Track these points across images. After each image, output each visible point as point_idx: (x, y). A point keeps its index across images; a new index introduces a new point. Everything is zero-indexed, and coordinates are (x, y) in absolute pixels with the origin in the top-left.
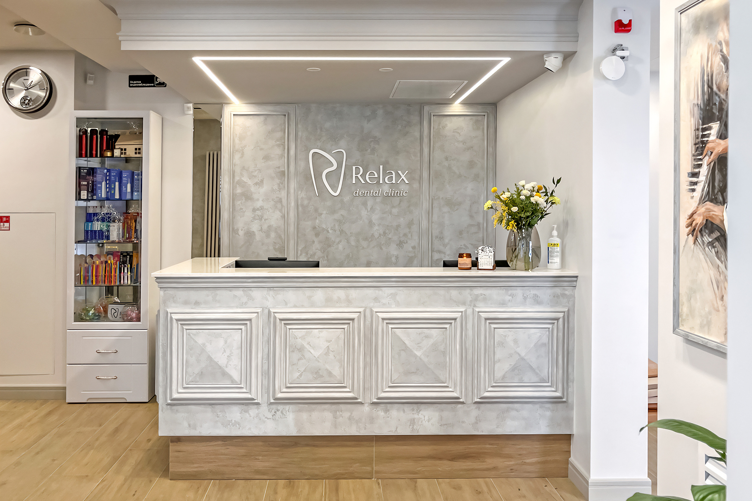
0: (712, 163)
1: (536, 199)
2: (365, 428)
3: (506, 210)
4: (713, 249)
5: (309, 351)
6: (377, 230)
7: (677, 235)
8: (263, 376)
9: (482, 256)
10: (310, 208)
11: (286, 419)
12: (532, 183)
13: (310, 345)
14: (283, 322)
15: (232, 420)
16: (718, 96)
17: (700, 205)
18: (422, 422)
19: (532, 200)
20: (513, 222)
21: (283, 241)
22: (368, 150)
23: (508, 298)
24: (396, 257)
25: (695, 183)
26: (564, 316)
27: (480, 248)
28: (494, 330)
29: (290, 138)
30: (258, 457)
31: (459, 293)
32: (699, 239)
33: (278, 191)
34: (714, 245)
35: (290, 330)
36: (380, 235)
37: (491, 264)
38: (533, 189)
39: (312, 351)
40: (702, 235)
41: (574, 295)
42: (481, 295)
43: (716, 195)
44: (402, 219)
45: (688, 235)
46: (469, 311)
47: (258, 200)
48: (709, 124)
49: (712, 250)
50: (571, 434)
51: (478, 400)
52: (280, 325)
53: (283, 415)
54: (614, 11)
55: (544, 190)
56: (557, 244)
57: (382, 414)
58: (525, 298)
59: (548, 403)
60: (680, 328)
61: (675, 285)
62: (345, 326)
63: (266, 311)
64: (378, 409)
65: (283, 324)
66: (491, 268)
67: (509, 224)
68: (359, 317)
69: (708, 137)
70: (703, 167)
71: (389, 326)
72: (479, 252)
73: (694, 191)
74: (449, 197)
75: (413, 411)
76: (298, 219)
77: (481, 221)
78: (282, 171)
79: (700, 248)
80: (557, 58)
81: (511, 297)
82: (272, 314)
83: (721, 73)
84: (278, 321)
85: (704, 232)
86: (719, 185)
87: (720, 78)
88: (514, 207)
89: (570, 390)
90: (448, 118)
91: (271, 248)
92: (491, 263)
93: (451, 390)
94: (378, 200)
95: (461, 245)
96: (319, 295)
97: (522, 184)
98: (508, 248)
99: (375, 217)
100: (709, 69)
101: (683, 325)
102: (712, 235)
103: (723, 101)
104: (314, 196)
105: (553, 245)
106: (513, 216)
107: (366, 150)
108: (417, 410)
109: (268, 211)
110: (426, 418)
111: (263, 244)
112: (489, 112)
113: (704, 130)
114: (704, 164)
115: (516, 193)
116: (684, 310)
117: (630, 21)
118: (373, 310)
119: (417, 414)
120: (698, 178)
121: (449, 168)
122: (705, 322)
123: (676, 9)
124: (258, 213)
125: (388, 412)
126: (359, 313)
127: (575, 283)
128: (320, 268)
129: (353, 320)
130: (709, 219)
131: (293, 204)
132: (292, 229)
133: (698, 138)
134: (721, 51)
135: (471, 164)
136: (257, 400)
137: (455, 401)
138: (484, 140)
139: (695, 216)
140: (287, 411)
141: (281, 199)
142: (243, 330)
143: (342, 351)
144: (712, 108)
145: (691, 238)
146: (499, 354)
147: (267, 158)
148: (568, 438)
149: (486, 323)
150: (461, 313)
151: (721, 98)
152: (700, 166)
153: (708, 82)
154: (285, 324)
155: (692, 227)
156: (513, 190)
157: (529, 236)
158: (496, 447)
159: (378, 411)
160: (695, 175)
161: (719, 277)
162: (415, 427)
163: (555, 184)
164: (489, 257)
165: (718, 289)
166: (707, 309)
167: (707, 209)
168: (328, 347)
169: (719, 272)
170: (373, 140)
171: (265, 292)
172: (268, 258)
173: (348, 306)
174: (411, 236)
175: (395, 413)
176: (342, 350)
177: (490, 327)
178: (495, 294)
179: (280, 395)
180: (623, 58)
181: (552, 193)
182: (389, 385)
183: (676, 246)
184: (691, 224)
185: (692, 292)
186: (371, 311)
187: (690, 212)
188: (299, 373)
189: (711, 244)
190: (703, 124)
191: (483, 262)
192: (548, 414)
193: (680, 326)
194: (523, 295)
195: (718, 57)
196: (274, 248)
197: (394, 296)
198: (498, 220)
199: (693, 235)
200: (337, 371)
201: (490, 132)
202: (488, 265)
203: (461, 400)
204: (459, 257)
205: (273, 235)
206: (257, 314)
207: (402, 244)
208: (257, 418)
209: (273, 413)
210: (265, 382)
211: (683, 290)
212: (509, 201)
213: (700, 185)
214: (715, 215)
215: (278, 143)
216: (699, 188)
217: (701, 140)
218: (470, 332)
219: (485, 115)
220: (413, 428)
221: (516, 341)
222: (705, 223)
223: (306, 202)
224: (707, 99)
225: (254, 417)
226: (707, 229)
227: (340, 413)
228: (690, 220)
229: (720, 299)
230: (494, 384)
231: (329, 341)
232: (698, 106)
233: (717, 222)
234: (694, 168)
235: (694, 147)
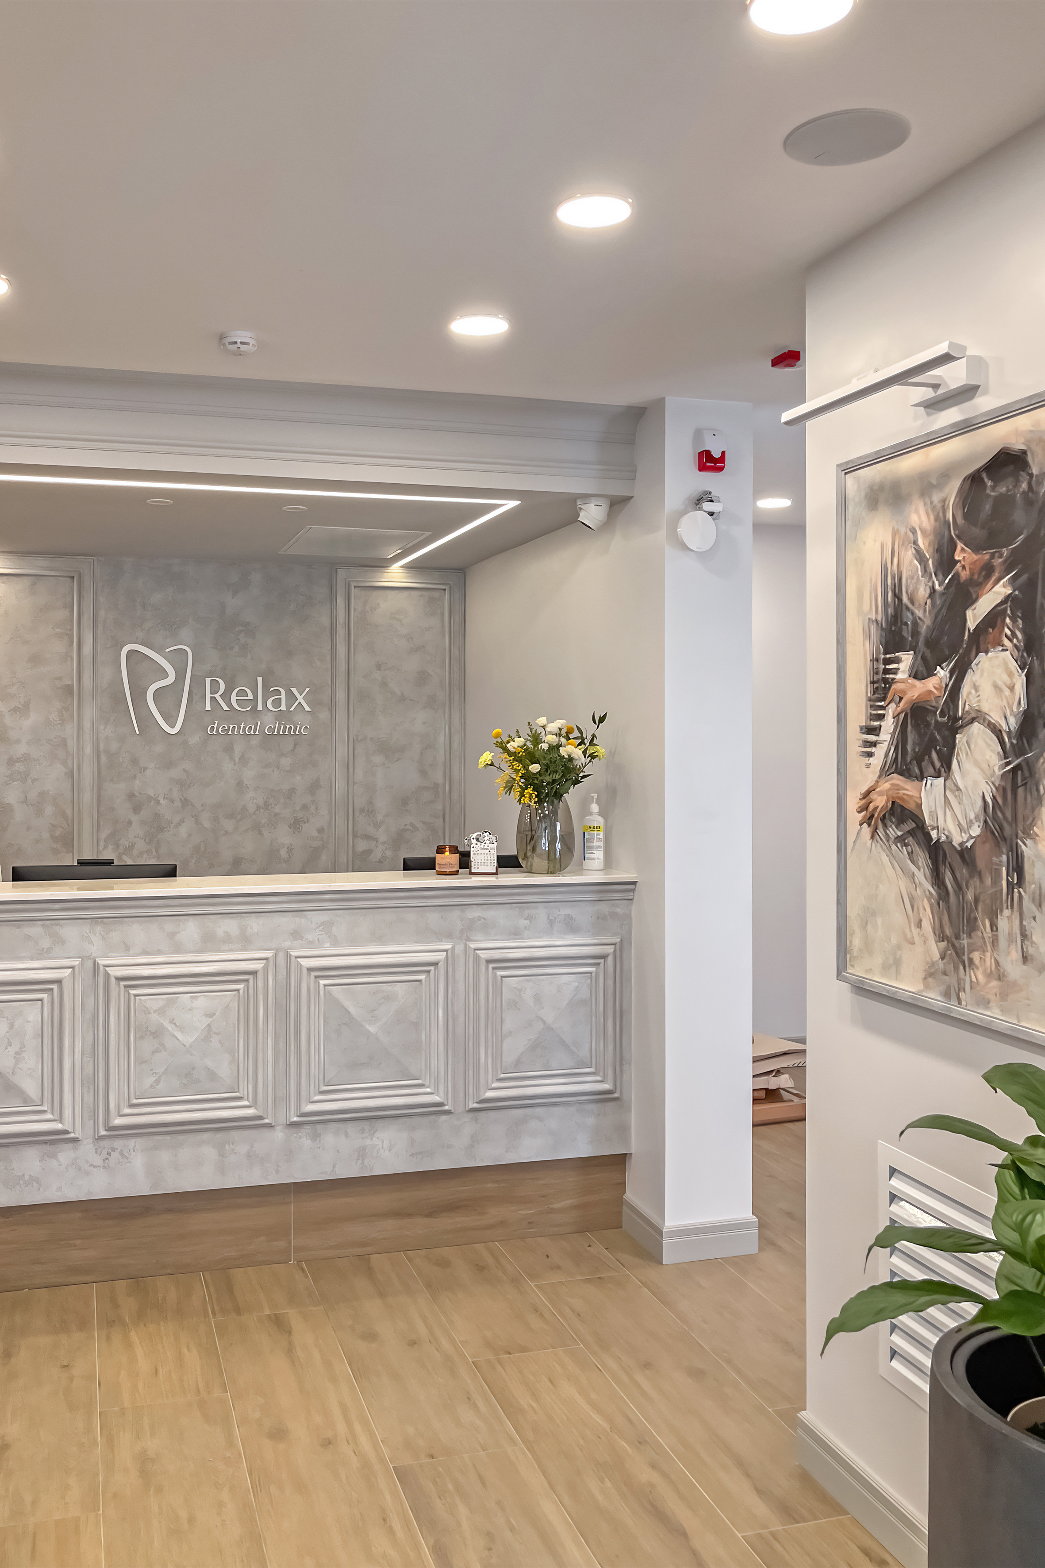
0: (901, 714)
1: (570, 751)
2: (277, 1172)
3: (520, 770)
4: (904, 847)
5: (174, 1036)
6: (252, 799)
7: (842, 823)
8: (85, 1088)
9: (477, 850)
10: (123, 757)
11: (130, 1164)
12: (558, 721)
13: (175, 1024)
14: (122, 983)
15: (24, 1175)
16: (911, 611)
17: (881, 779)
18: (378, 1152)
19: (563, 751)
20: (530, 790)
21: (70, 821)
22: (234, 647)
23: (524, 923)
24: (287, 848)
25: (874, 744)
26: (615, 951)
27: (474, 836)
28: (502, 980)
29: (82, 625)
30: (74, 1241)
31: (442, 918)
32: (881, 831)
33: (59, 724)
34: (906, 841)
35: (137, 997)
36: (258, 808)
37: (492, 864)
38: (560, 731)
39: (179, 1035)
40: (885, 826)
41: (630, 914)
42: (479, 918)
43: (909, 765)
44: (299, 778)
45: (861, 824)
46: (459, 948)
47: (18, 741)
48: (896, 654)
49: (902, 848)
50: (626, 1154)
51: (476, 1105)
52: (117, 988)
53: (123, 1158)
54: (698, 434)
55: (576, 734)
56: (599, 827)
57: (307, 1142)
58: (551, 923)
59: (588, 1102)
60: (849, 971)
61: (841, 904)
62: (241, 986)
63: (89, 964)
64: (300, 1134)
65: (122, 988)
66: (493, 869)
67: (525, 793)
68: (266, 969)
69: (895, 673)
70: (887, 718)
71: (321, 982)
72: (471, 844)
73: (871, 756)
74: (383, 738)
75: (363, 1133)
76: (100, 779)
77: (440, 781)
78: (67, 685)
79: (882, 847)
80: (600, 506)
81: (528, 922)
82: (101, 968)
83: (916, 577)
84: (113, 980)
85: (889, 821)
86: (913, 750)
87: (913, 585)
88: (534, 765)
89: (625, 1077)
90: (381, 592)
91: (46, 835)
92: (492, 861)
93: (428, 1090)
94: (255, 742)
95: (406, 825)
96: (190, 930)
97: (542, 723)
98: (520, 835)
99: (249, 774)
100: (895, 567)
101: (853, 966)
102: (902, 825)
103: (919, 621)
104: (130, 734)
105: (592, 829)
106: (531, 781)
107: (231, 648)
108: (369, 1130)
109: (39, 765)
110: (386, 1144)
111: (29, 828)
112: (451, 583)
113: (887, 662)
114: (888, 714)
115: (529, 738)
116: (856, 942)
117: (723, 453)
118: (291, 953)
119: (370, 1137)
120: (878, 735)
121: (384, 684)
122: (891, 962)
123: (838, 466)
124: (20, 767)
125: (318, 1139)
126: (265, 961)
127: (632, 894)
128: (177, 878)
129: (254, 973)
130: (898, 801)
131: (88, 750)
132: (87, 797)
133: (877, 673)
134: (915, 543)
135: (422, 678)
136: (74, 1133)
137: (436, 1110)
138: (444, 636)
139: (873, 795)
140: (132, 1151)
141: (64, 740)
142: (45, 1001)
143: (235, 1032)
144: (901, 630)
145: (866, 830)
146: (510, 1022)
147: (35, 660)
148: (620, 1161)
149: (487, 968)
150: (446, 952)
151: (915, 616)
152: (881, 717)
153: (893, 588)
154: (125, 986)
155: (868, 812)
156: (525, 731)
157: (555, 812)
158: (503, 1187)
159: (300, 1138)
160: (874, 730)
161: (913, 892)
162: (366, 1161)
163: (596, 724)
164: (490, 851)
165: (913, 910)
166: (894, 941)
167: (893, 785)
168: (209, 1025)
169: (915, 884)
170: (242, 628)
171: (86, 928)
172: (78, 860)
173: (244, 949)
174: (316, 808)
175: (330, 1138)
176: (235, 1030)
177: (495, 975)
178: (499, 916)
179: (118, 1121)
180: (711, 514)
181: (592, 740)
182: (321, 1090)
183: (842, 840)
184: (867, 808)
185: (869, 915)
186: (288, 956)
187: (864, 789)
188: (155, 1078)
189: (900, 840)
190: (886, 653)
191: (480, 861)
192: (590, 1121)
193: (849, 968)
194: (548, 918)
195: (910, 551)
196: (50, 835)
197: (327, 926)
198: (505, 788)
199: (869, 825)
200: (224, 1070)
201: (453, 621)
202: (488, 865)
203: (447, 1108)
204: (437, 853)
205: (49, 810)
206: (71, 970)
207: (299, 825)
208: (74, 1166)
209: (104, 1154)
210: (89, 1099)
211: (853, 911)
212: (524, 754)
213: (882, 747)
214: (907, 795)
215: (59, 630)
216: (880, 752)
217: (883, 676)
218: (461, 986)
219: (445, 589)
220: (363, 1163)
221: (537, 998)
222: (890, 806)
223: (114, 746)
224: (892, 614)
225: (68, 1165)
226: (894, 817)
227: (232, 1146)
228: (863, 801)
229: (916, 925)
230: (502, 1076)
231: (210, 1015)
232: (877, 623)
233: (911, 806)
234: (871, 720)
235: (871, 687)
